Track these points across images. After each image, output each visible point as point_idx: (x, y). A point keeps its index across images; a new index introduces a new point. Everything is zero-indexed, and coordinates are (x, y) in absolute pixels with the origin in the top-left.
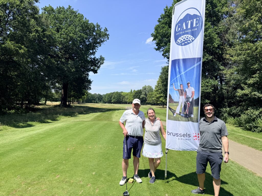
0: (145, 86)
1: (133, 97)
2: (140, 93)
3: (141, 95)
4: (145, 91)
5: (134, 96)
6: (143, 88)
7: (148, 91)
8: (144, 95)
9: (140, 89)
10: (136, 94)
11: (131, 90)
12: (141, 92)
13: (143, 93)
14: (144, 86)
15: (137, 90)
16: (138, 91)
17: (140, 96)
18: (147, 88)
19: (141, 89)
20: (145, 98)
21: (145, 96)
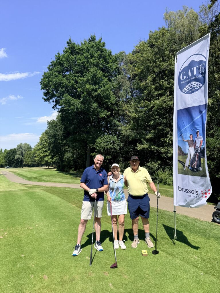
0: (21, 144)
1: (4, 159)
2: (14, 153)
3: (16, 156)
4: (21, 150)
5: (5, 157)
6: (18, 146)
7: (25, 150)
8: (20, 155)
9: (13, 148)
10: (9, 155)
11: (1, 150)
12: (16, 152)
13: (18, 153)
14: (19, 144)
15: (9, 150)
16: (11, 150)
17: (14, 157)
18: (23, 146)
19: (15, 148)
20: (21, 158)
21: (21, 157)
